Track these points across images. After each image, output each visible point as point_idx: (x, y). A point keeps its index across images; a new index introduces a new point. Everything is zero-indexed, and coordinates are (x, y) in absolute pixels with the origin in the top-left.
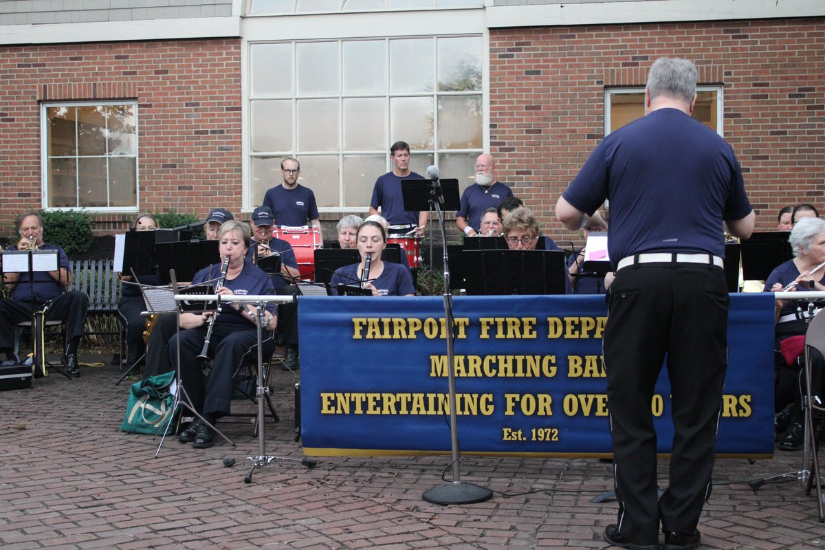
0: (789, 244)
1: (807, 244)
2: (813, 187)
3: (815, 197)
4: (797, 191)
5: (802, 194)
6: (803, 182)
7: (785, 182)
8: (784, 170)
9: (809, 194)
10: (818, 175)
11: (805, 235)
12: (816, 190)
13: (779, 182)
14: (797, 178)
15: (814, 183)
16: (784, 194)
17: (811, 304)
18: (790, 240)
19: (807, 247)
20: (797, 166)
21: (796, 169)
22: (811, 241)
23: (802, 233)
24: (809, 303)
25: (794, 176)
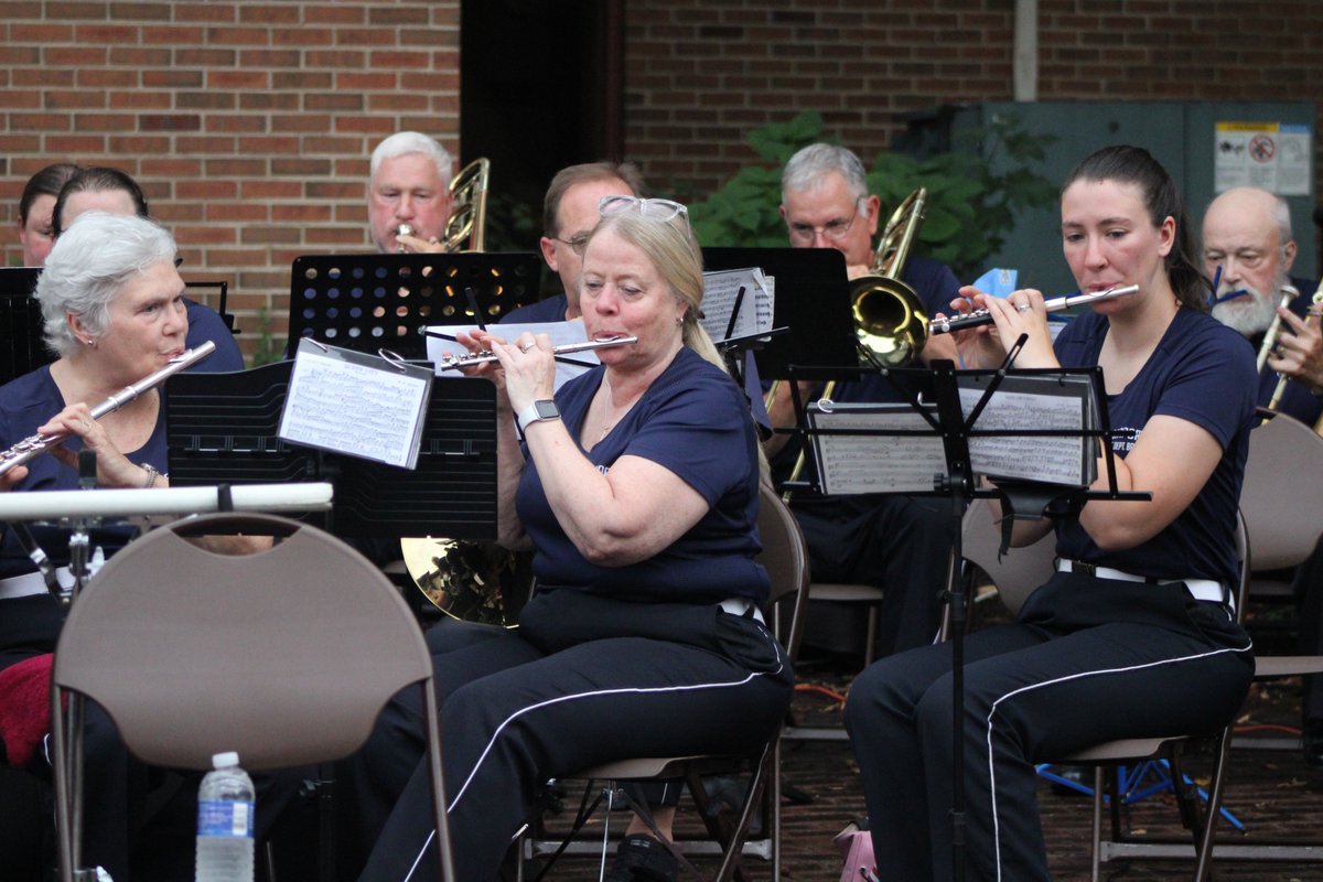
0: (36, 305)
1: (96, 307)
2: (164, 100)
3: (173, 136)
4: (107, 111)
5: (126, 122)
6: (128, 79)
7: (66, 78)
8: (63, 34)
9: (150, 123)
10: (182, 57)
11: (89, 274)
12: (173, 111)
13: (45, 78)
14: (108, 67)
15: (169, 84)
16: (62, 122)
17: (79, 539)
18: (40, 292)
19: (92, 320)
20: (109, 22)
21: (104, 34)
22: (109, 294)
23: (80, 267)
24: (71, 532)
25: (98, 56)
